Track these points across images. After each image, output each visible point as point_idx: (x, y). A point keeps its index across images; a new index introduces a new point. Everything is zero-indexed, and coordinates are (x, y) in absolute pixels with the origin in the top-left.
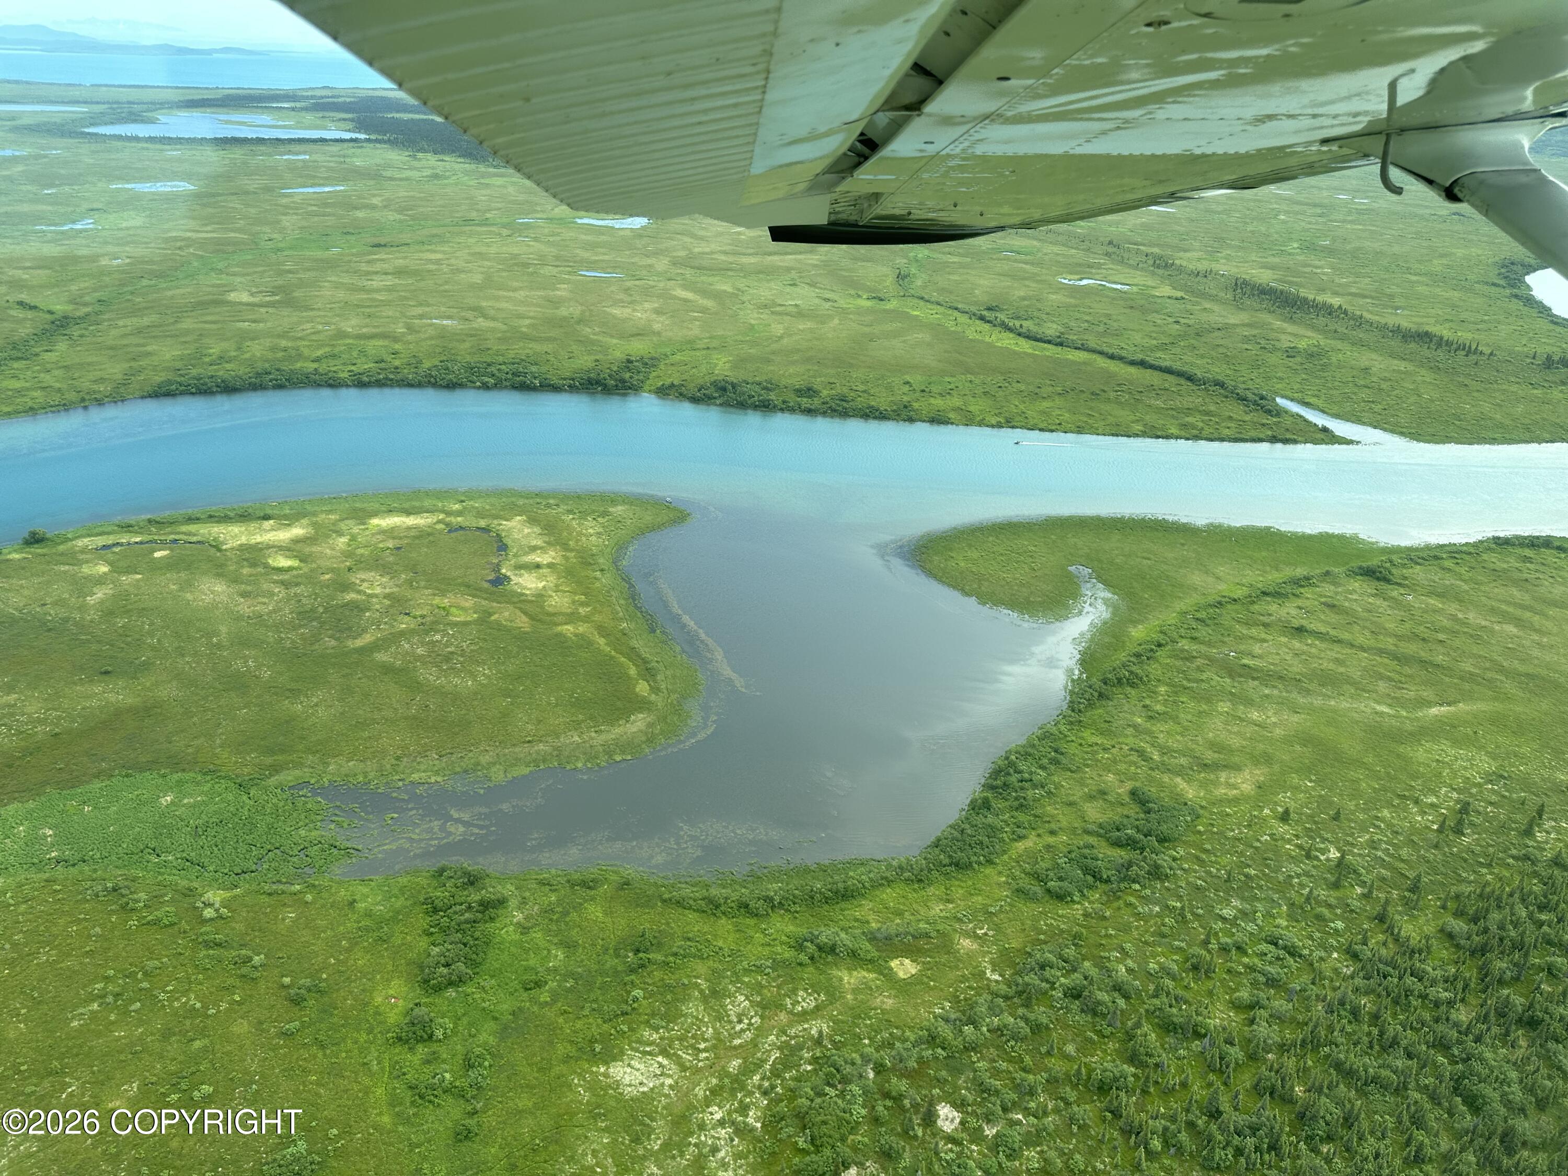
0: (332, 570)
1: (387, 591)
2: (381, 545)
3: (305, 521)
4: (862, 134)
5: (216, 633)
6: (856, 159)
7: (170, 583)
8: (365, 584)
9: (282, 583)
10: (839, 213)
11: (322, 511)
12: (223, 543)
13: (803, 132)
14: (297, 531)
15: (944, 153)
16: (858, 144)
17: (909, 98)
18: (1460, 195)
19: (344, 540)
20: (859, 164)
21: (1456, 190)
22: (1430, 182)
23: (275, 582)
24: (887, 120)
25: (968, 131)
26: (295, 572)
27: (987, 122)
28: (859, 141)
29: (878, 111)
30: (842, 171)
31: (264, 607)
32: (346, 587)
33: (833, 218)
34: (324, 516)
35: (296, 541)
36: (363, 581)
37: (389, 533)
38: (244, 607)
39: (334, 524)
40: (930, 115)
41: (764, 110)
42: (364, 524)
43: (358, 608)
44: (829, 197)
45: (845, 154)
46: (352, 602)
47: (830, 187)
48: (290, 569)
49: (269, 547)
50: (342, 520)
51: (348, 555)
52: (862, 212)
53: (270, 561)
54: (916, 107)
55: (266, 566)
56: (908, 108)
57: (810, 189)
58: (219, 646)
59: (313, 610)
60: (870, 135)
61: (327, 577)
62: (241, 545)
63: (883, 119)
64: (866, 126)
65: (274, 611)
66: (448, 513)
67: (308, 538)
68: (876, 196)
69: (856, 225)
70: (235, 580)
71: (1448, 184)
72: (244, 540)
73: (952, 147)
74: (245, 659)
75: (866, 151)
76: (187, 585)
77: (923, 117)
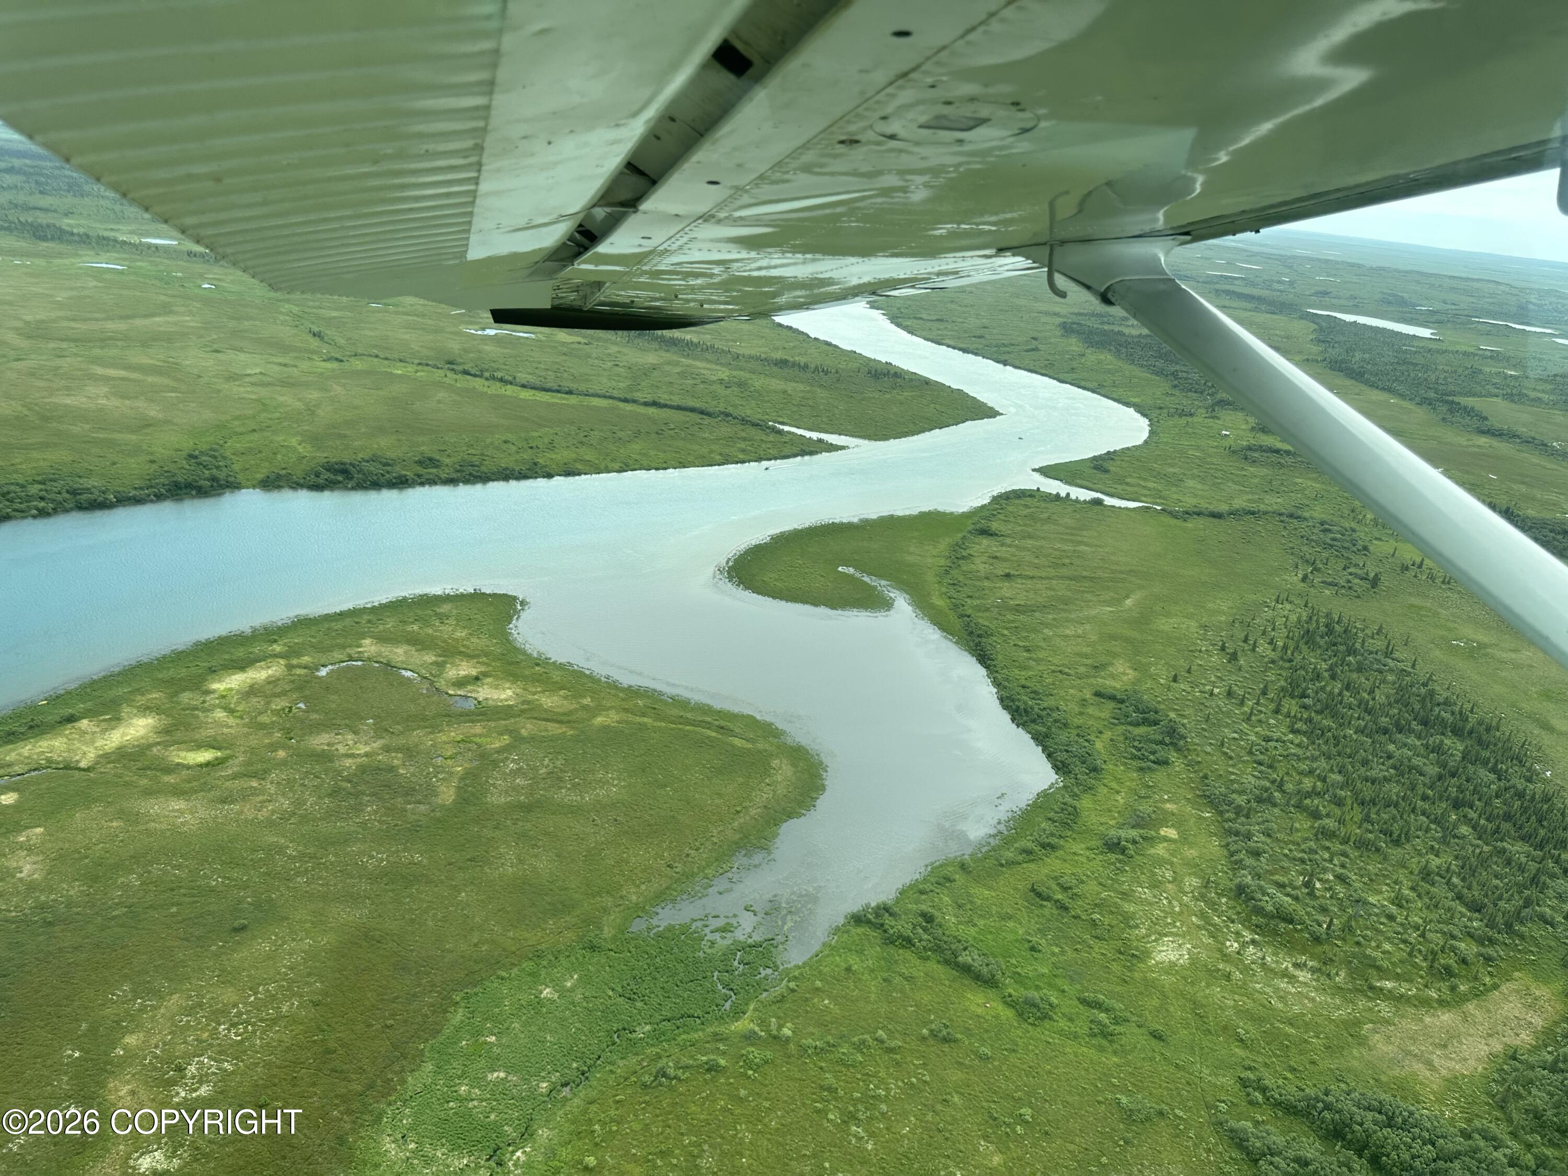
4: (580, 225)
6: (577, 249)
10: (562, 298)
13: (522, 223)
15: (661, 248)
16: (577, 235)
17: (625, 195)
18: (1113, 300)
20: (578, 254)
21: (1109, 296)
22: (1088, 288)
24: (604, 214)
25: (683, 229)
27: (700, 221)
28: (578, 232)
29: (594, 206)
30: (562, 260)
33: (557, 302)
40: (645, 213)
41: (478, 201)
44: (551, 283)
45: (564, 244)
47: (551, 274)
52: (585, 297)
54: (632, 204)
56: (623, 204)
57: (531, 274)
60: (588, 226)
63: (600, 213)
64: (584, 219)
68: (599, 285)
69: (581, 311)
71: (1102, 290)
73: (669, 242)
75: (585, 242)
77: (638, 214)
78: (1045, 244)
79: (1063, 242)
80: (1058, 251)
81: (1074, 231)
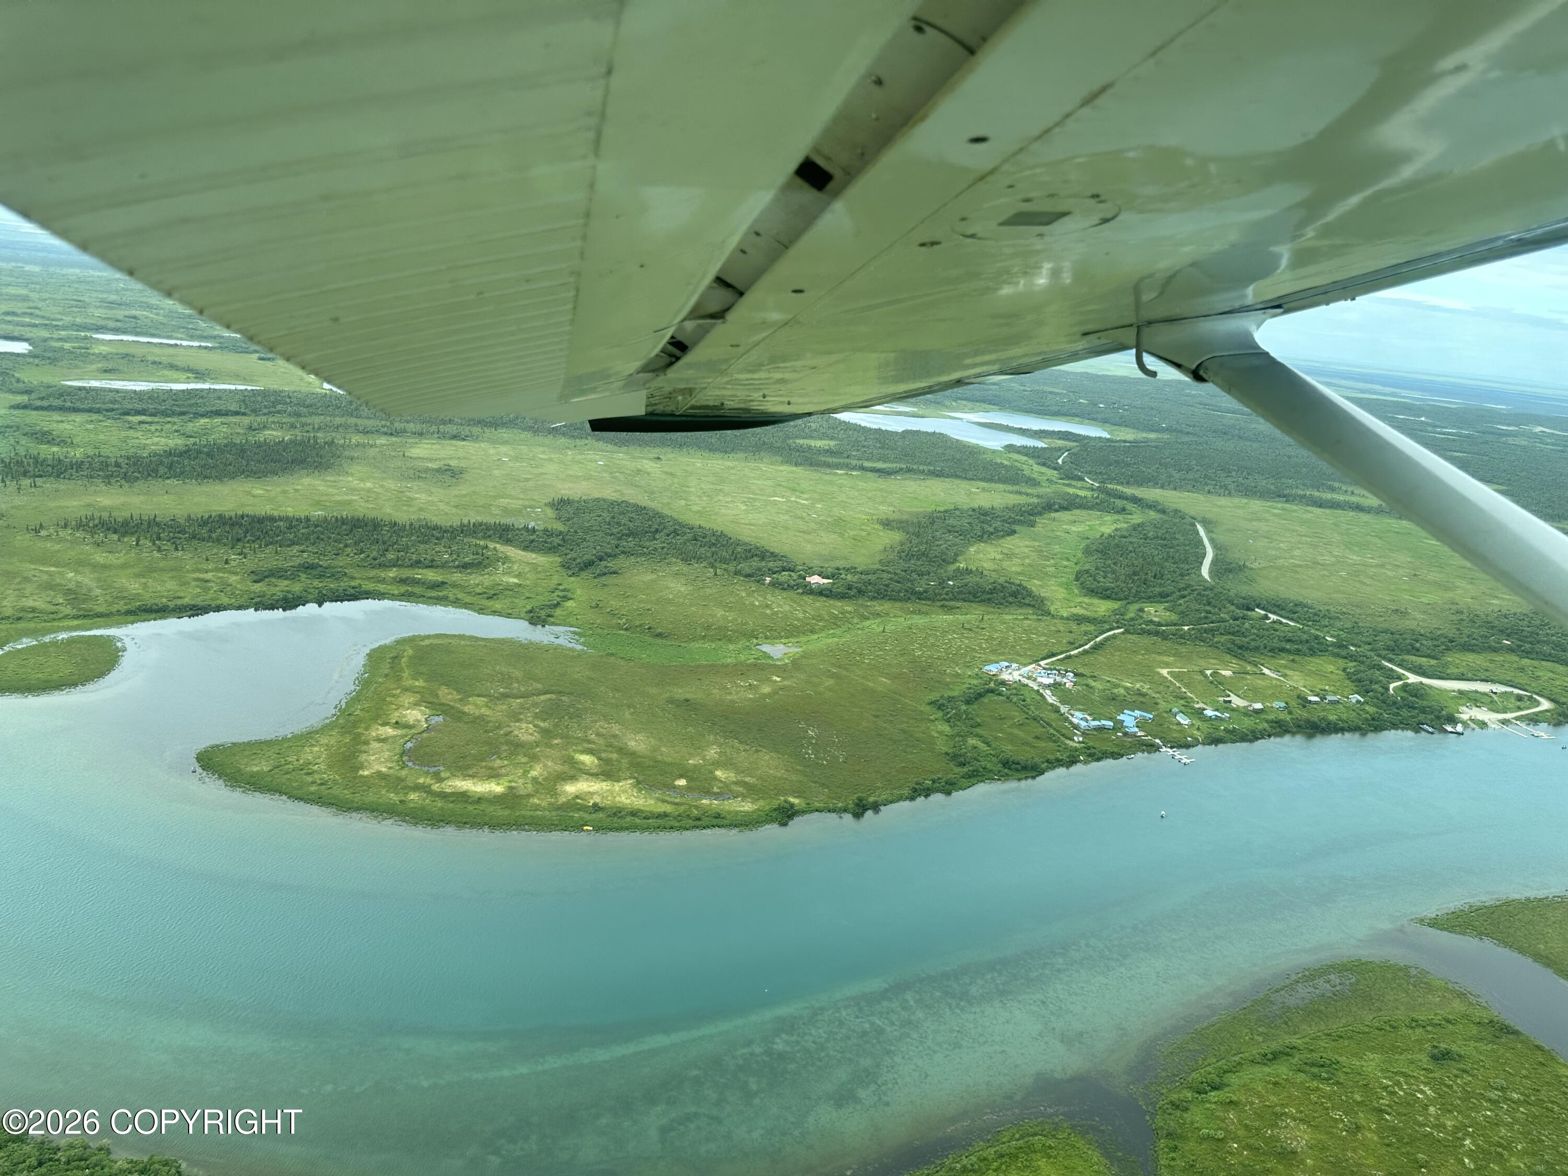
0: (551, 746)
1: (517, 724)
2: (506, 762)
3: (562, 800)
4: (672, 337)
5: (632, 714)
6: (670, 359)
7: (667, 753)
8: (530, 731)
9: (589, 742)
10: (655, 405)
11: (544, 809)
12: (635, 786)
14: (571, 789)
16: (670, 348)
17: (714, 307)
18: (1205, 376)
19: (534, 773)
20: (671, 364)
21: (1201, 373)
22: (1179, 366)
23: (593, 743)
24: (695, 327)
25: (769, 336)
26: (580, 748)
27: (785, 327)
28: (671, 344)
29: (684, 319)
30: (653, 371)
31: (602, 726)
32: (545, 732)
33: (650, 409)
34: (544, 804)
35: (573, 778)
36: (531, 734)
37: (494, 775)
38: (616, 729)
39: (537, 791)
40: (734, 323)
42: (511, 788)
43: (544, 715)
44: (645, 392)
45: (658, 356)
46: (544, 720)
47: (645, 384)
48: (582, 752)
49: (595, 775)
50: (529, 796)
51: (534, 758)
52: (677, 403)
53: (596, 761)
54: (720, 315)
55: (599, 759)
56: (713, 316)
57: (625, 386)
58: (629, 707)
59: (570, 718)
60: (680, 338)
61: (556, 741)
62: (618, 781)
63: (690, 325)
64: (675, 331)
65: (596, 722)
66: (426, 789)
67: (564, 780)
68: (690, 390)
69: (673, 414)
70: (622, 751)
71: (1194, 367)
72: (617, 787)
74: (614, 697)
75: (677, 352)
76: (655, 750)
77: (727, 323)
78: (1131, 325)
79: (1150, 323)
80: (1146, 331)
81: (1160, 312)
